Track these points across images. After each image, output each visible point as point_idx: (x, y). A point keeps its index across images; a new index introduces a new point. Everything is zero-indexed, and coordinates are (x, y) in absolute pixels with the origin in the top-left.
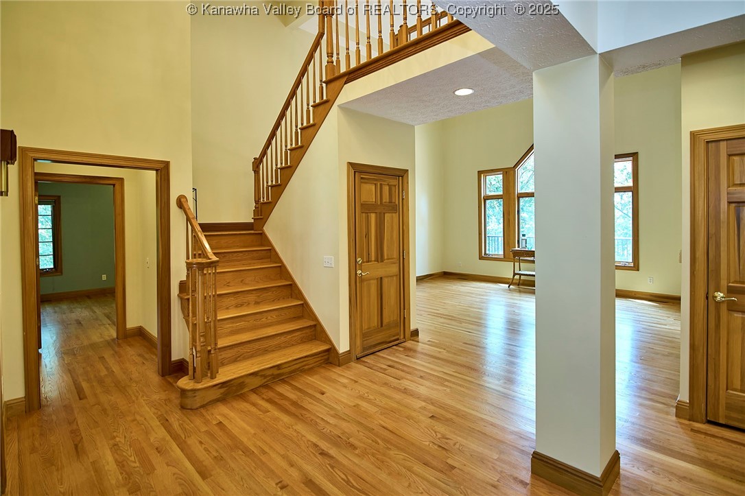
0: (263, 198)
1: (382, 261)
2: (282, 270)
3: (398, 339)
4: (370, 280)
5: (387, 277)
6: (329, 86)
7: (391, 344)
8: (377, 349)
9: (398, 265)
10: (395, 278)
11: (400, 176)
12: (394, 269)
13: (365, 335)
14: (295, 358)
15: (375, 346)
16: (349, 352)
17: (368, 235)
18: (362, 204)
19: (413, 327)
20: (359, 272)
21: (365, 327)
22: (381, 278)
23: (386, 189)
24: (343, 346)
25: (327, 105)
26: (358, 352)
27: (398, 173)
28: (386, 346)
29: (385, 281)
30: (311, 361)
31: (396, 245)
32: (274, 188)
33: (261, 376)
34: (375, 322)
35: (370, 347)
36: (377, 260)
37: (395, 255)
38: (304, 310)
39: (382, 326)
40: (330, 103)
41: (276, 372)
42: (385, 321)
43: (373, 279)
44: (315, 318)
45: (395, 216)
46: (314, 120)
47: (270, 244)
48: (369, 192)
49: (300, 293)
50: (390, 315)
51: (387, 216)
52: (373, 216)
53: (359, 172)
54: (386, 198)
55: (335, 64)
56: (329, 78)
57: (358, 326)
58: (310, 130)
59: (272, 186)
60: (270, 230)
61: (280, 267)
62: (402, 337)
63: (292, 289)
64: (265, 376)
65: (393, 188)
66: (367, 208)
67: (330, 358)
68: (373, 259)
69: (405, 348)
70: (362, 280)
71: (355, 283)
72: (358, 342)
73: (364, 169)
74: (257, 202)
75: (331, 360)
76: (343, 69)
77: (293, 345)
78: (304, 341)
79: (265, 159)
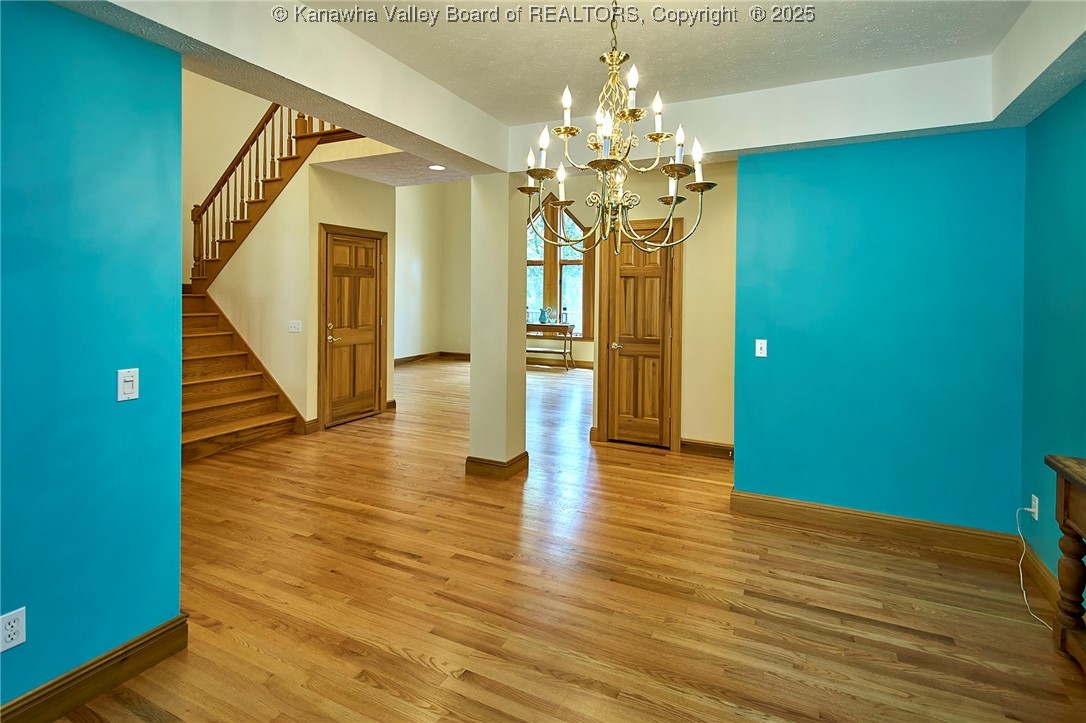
0: (207, 254)
1: (356, 327)
2: (233, 338)
3: (372, 411)
4: (341, 347)
5: (362, 344)
6: (299, 142)
7: (364, 415)
8: (348, 419)
9: (373, 332)
10: (370, 346)
11: (378, 239)
12: (370, 337)
13: (334, 405)
14: (256, 425)
15: (346, 416)
16: (317, 421)
17: (340, 300)
18: (334, 268)
19: (389, 399)
20: (329, 338)
21: (336, 395)
22: (355, 345)
23: (362, 252)
24: (310, 414)
25: (297, 162)
26: (327, 422)
27: (376, 236)
28: (358, 417)
29: (359, 349)
30: (273, 430)
31: (372, 312)
32: (224, 245)
33: (217, 443)
34: (347, 391)
35: (341, 417)
36: (350, 326)
37: (371, 322)
38: (263, 379)
39: (354, 396)
40: (300, 161)
41: (233, 440)
42: (359, 390)
43: (346, 346)
44: (278, 389)
45: (372, 281)
46: (280, 174)
47: (217, 309)
48: (343, 255)
49: (258, 362)
50: (364, 384)
51: (363, 281)
52: (346, 280)
53: (332, 234)
54: (362, 261)
55: (306, 119)
56: (299, 135)
57: (328, 392)
58: (276, 184)
59: (221, 242)
60: (217, 292)
61: (231, 335)
62: (377, 408)
63: (248, 359)
64: (221, 444)
65: (370, 251)
66: (339, 271)
67: (294, 426)
68: (346, 325)
69: (380, 418)
70: (333, 346)
71: (325, 349)
72: (327, 412)
73: (338, 231)
74: (198, 258)
75: (295, 430)
76: (316, 129)
77: (251, 417)
78: (263, 413)
79: (210, 208)
